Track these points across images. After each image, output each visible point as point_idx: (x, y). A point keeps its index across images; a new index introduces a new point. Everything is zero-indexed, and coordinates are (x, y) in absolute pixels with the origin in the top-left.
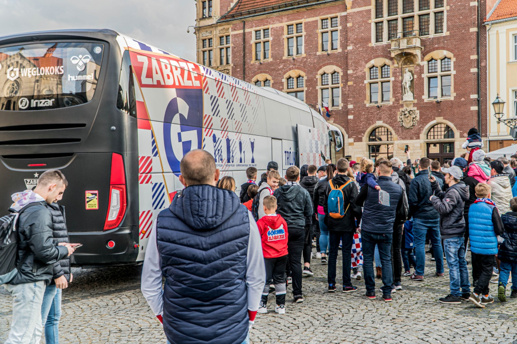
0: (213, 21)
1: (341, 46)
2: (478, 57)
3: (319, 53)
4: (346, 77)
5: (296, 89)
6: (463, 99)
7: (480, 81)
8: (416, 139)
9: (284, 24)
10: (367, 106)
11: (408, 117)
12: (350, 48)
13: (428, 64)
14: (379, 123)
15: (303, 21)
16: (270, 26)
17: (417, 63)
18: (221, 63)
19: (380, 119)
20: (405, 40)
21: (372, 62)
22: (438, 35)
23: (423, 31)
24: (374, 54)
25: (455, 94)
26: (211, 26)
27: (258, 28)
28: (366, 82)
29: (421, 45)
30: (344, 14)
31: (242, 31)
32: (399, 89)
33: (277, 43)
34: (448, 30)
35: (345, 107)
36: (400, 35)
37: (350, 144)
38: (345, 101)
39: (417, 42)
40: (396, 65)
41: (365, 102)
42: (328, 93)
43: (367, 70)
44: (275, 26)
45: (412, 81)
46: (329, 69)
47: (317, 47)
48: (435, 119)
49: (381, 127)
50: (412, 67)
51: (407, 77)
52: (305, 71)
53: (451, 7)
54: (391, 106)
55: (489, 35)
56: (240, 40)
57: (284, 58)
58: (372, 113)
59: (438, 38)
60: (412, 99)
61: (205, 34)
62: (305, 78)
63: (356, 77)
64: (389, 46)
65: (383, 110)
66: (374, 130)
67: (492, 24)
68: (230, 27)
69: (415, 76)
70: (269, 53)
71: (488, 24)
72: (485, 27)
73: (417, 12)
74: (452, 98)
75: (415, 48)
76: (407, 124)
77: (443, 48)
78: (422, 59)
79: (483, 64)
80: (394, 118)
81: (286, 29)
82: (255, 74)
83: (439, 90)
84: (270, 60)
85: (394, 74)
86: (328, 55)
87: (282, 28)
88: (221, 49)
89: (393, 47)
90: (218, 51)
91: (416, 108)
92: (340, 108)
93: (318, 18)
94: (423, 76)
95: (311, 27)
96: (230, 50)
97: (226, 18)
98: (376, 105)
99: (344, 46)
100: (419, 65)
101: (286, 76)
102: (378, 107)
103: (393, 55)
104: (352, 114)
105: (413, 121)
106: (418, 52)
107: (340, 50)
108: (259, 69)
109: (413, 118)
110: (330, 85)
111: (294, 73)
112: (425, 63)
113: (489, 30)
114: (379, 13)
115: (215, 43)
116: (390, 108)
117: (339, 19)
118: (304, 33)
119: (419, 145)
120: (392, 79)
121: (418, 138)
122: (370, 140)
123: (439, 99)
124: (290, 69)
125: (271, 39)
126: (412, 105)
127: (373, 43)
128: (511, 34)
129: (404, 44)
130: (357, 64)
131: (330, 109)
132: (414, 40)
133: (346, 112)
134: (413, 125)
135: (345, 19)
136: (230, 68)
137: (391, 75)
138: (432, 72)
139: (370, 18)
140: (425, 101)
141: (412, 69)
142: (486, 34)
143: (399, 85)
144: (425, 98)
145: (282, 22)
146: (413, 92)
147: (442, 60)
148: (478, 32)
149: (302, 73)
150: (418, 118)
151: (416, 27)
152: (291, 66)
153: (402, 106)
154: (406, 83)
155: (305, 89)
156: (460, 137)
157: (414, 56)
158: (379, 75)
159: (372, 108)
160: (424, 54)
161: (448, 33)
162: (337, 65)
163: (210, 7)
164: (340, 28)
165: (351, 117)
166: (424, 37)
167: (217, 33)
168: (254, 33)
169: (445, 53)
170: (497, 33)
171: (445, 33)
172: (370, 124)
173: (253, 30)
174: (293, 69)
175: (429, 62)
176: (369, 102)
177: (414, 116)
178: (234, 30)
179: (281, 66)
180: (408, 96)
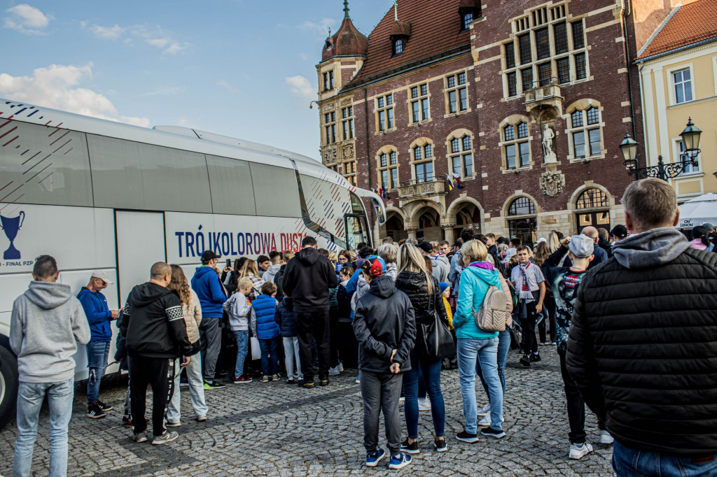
0: (335, 92)
1: (470, 105)
2: (631, 103)
3: (446, 116)
4: (478, 141)
5: (423, 160)
6: (616, 157)
7: (635, 133)
8: (563, 209)
9: (407, 87)
10: (504, 172)
11: (551, 183)
12: (480, 106)
13: (572, 117)
14: (519, 193)
15: (427, 81)
16: (393, 91)
17: (558, 116)
18: (345, 138)
19: (519, 188)
20: (542, 91)
21: (506, 120)
22: (580, 81)
23: (563, 77)
24: (508, 109)
25: (606, 151)
26: (333, 98)
27: (380, 95)
28: (500, 144)
29: (562, 95)
30: (471, 68)
31: (363, 101)
32: (539, 150)
33: (401, 109)
34: (591, 75)
35: (479, 176)
36: (536, 85)
37: (487, 220)
38: (479, 170)
39: (556, 91)
40: (534, 121)
41: (501, 168)
42: (459, 162)
43: (500, 130)
44: (397, 90)
45: (554, 139)
46: (458, 133)
47: (444, 109)
48: (583, 183)
49: (522, 197)
50: (552, 122)
51: (548, 135)
52: (432, 138)
53: (593, 46)
54: (531, 171)
55: (642, 76)
56: (362, 110)
57: (409, 125)
58: (510, 182)
59: (581, 85)
60: (555, 160)
61: (327, 108)
62: (433, 146)
63: (488, 140)
64: (523, 99)
65: (523, 177)
66: (513, 201)
67: (645, 62)
68: (351, 97)
69: (557, 133)
70: (393, 121)
71: (639, 63)
72: (636, 66)
73: (553, 56)
74: (603, 157)
75: (553, 98)
76: (551, 192)
77: (588, 96)
78: (564, 112)
79: (637, 112)
80: (535, 186)
81: (409, 92)
82: (380, 146)
83: (586, 147)
84: (394, 129)
85: (533, 133)
86: (457, 116)
87: (406, 92)
88: (344, 122)
89: (528, 100)
90: (341, 124)
91: (560, 172)
92: (474, 178)
93: (443, 76)
94: (566, 131)
95: (436, 87)
96: (353, 122)
97: (347, 89)
98: (513, 171)
99: (473, 105)
100: (560, 119)
101: (412, 145)
102: (516, 173)
103: (528, 109)
104: (486, 184)
105: (558, 187)
106: (558, 104)
107: (469, 110)
108: (383, 140)
109: (558, 184)
110: (461, 152)
111: (420, 142)
112: (568, 116)
113: (641, 69)
114: (510, 63)
115: (338, 115)
116: (530, 173)
117: (466, 74)
118: (429, 95)
119: (566, 217)
120: (530, 138)
121: (565, 208)
122: (509, 214)
123: (588, 158)
124: (416, 138)
125: (394, 105)
126: (556, 169)
127: (506, 98)
128: (668, 71)
129: (540, 95)
130: (489, 125)
131: (462, 180)
132: (552, 89)
133: (480, 181)
134: (558, 193)
135: (472, 74)
136: (354, 142)
137: (529, 134)
138: (577, 127)
139: (500, 69)
140: (571, 162)
141: (553, 124)
142: (638, 74)
143: (539, 145)
144: (571, 158)
145: (404, 85)
146: (556, 152)
147: (587, 111)
148: (628, 73)
149: (430, 141)
150: (563, 184)
151: (554, 73)
152: (417, 134)
153: (544, 170)
154: (547, 142)
155: (434, 158)
156: (616, 204)
157: (555, 108)
158: (515, 135)
159: (509, 175)
160: (565, 106)
161: (592, 78)
162: (468, 128)
163: (331, 78)
164: (467, 84)
165: (485, 188)
166: (564, 85)
167: (338, 105)
168: (376, 101)
169: (591, 101)
170: (652, 72)
171: (589, 77)
172: (508, 195)
173: (374, 98)
174: (419, 136)
175: (572, 114)
176: (506, 168)
177: (559, 181)
178: (355, 99)
179: (407, 135)
180: (551, 158)
